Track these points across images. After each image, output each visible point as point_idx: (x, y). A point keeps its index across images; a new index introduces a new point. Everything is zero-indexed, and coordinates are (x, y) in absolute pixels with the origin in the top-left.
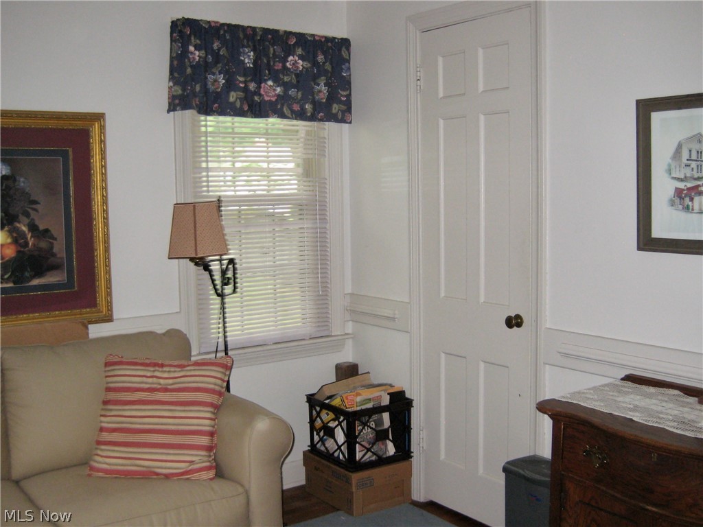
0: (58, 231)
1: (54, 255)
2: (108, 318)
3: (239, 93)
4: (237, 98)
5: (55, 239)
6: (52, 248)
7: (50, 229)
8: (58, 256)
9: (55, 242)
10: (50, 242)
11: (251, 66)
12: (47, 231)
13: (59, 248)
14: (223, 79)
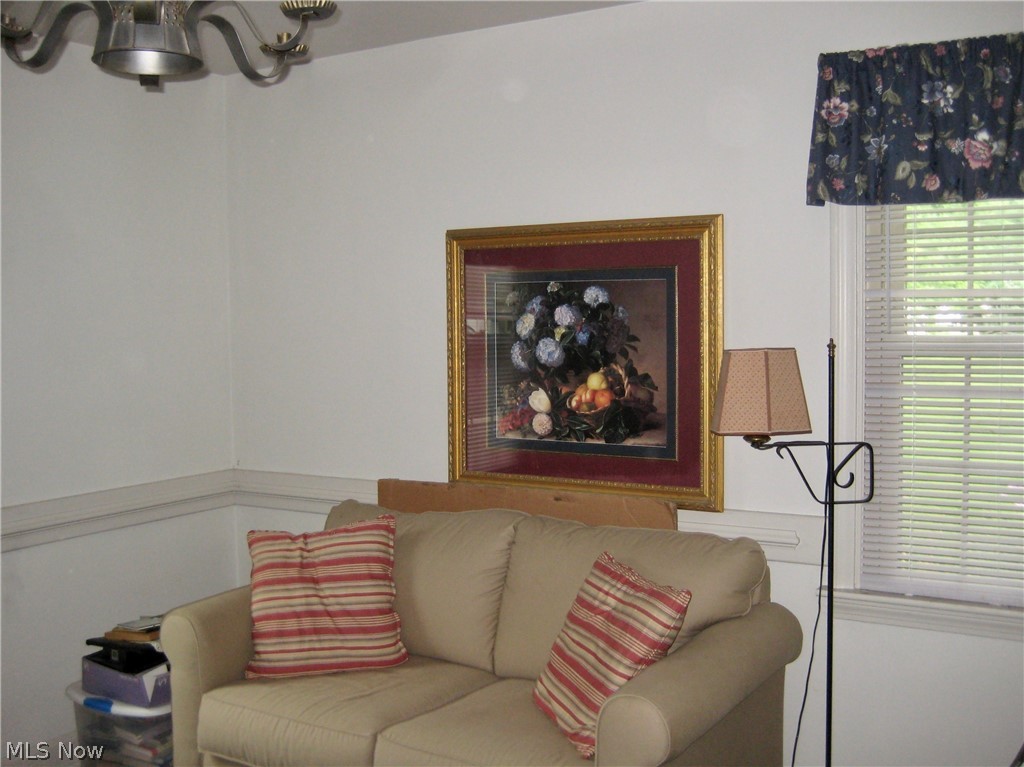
0: (659, 378)
1: (654, 409)
2: (713, 506)
3: (916, 162)
4: (912, 171)
5: (656, 389)
6: (652, 399)
7: (650, 374)
8: (658, 411)
9: (655, 392)
10: (649, 391)
11: (951, 111)
12: (646, 376)
13: (660, 399)
14: (885, 143)
